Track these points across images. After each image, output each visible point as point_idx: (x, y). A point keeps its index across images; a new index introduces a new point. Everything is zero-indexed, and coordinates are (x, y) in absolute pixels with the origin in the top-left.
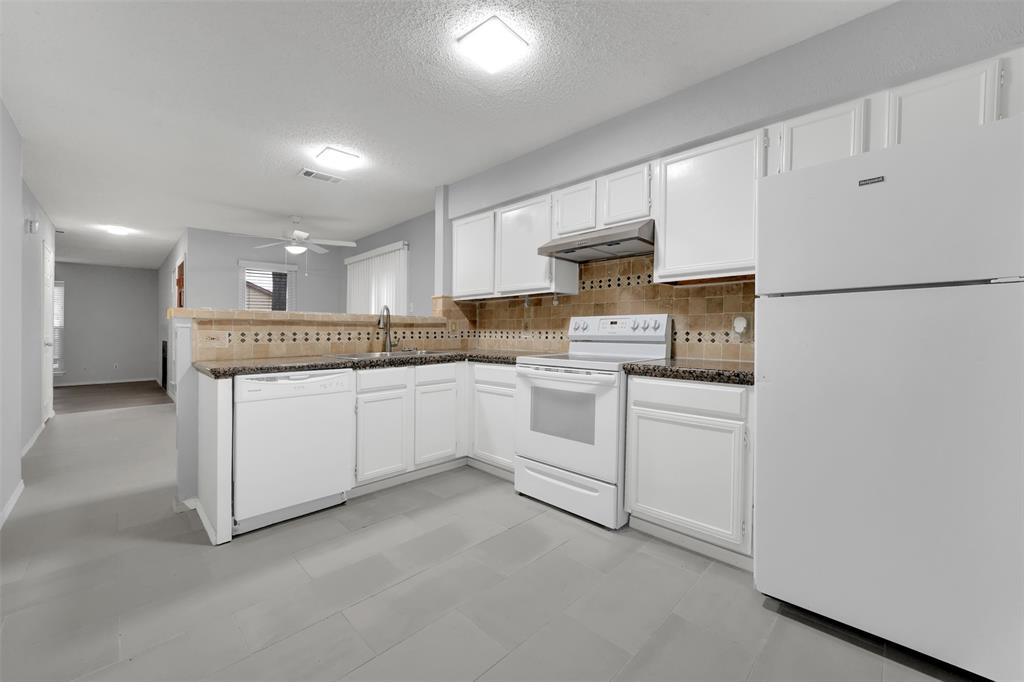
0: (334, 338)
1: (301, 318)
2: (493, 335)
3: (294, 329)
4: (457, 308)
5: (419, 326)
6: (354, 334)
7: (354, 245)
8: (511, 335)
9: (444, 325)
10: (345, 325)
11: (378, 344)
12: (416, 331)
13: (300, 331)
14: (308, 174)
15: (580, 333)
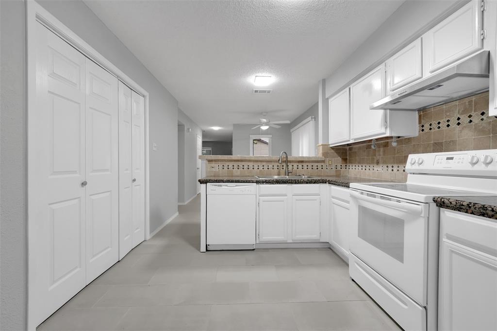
0: (261, 168)
1: (245, 159)
2: (357, 167)
3: (243, 163)
4: (333, 151)
5: (306, 162)
6: (270, 166)
7: (288, 122)
8: (368, 168)
9: (323, 161)
10: (266, 162)
11: (283, 171)
12: (305, 165)
13: (246, 164)
14: (256, 91)
15: (416, 167)
